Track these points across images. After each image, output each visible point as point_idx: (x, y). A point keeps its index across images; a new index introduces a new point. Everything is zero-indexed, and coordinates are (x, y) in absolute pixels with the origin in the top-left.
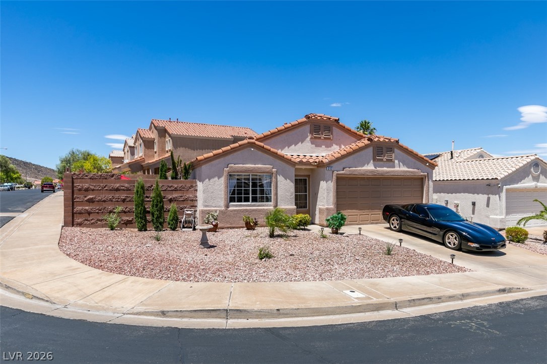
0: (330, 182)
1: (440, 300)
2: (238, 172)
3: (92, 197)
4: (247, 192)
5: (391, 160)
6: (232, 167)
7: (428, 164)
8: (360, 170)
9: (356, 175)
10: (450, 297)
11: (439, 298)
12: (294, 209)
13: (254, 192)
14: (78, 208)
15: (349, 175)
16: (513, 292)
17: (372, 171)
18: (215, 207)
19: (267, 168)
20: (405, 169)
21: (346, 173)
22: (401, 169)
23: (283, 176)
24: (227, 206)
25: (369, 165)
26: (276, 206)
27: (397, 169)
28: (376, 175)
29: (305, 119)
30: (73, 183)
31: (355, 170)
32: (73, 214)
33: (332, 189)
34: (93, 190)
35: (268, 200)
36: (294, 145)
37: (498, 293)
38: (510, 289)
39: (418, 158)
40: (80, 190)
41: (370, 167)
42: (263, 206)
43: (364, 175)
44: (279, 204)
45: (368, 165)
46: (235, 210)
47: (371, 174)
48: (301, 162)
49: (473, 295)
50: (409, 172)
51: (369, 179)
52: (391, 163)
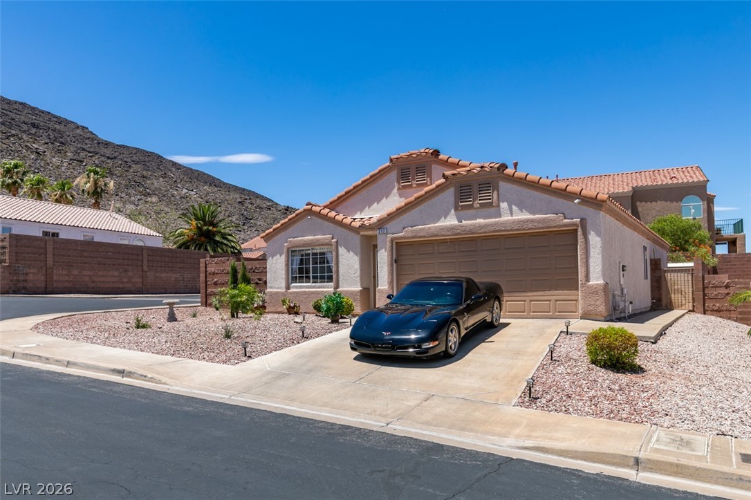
0: (383, 250)
1: (48, 361)
2: (299, 247)
3: (215, 280)
4: (308, 272)
5: (490, 205)
6: (291, 241)
7: (577, 201)
8: (429, 228)
9: (424, 237)
10: (57, 361)
11: (47, 359)
12: (358, 292)
13: (315, 270)
14: (209, 290)
15: (413, 237)
16: (133, 378)
17: (452, 228)
18: (278, 288)
19: (325, 239)
20: (526, 216)
21: (406, 235)
22: (514, 218)
23: (345, 247)
24: (288, 287)
25: (448, 218)
26: (337, 287)
27: (506, 218)
28: (459, 234)
29: (388, 164)
30: (206, 268)
31: (421, 229)
32: (206, 295)
33: (386, 262)
34: (217, 274)
35: (330, 279)
36: (376, 204)
37: (111, 373)
38: (130, 372)
39: (555, 192)
40: (210, 274)
41: (451, 221)
42: (324, 287)
43: (436, 236)
44: (340, 284)
45: (445, 218)
46: (294, 293)
47: (449, 233)
48: (362, 227)
49: (80, 366)
50: (532, 221)
51: (453, 241)
52: (492, 210)
